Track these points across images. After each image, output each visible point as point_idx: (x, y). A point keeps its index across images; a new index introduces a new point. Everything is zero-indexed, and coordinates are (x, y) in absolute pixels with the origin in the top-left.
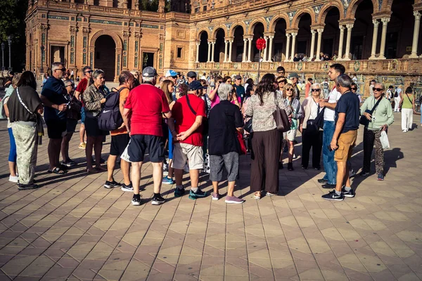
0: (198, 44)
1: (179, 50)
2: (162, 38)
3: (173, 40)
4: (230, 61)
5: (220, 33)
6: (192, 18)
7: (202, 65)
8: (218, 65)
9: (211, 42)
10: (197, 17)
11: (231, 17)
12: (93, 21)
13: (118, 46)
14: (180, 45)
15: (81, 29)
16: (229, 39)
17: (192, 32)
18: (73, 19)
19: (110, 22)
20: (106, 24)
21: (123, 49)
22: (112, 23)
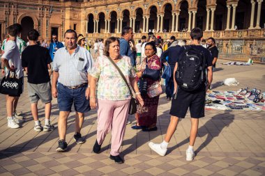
0: (87, 22)
1: (75, 25)
2: (63, 18)
3: (71, 19)
4: (109, 32)
5: (102, 15)
6: (82, 5)
7: (90, 35)
8: (101, 35)
9: (96, 20)
10: (86, 5)
11: (109, 6)
12: (20, 7)
13: (36, 23)
14: (75, 22)
15: (12, 13)
16: (108, 19)
17: (83, 14)
18: (6, 6)
19: (30, 8)
20: (27, 9)
21: (39, 25)
22: (32, 8)
